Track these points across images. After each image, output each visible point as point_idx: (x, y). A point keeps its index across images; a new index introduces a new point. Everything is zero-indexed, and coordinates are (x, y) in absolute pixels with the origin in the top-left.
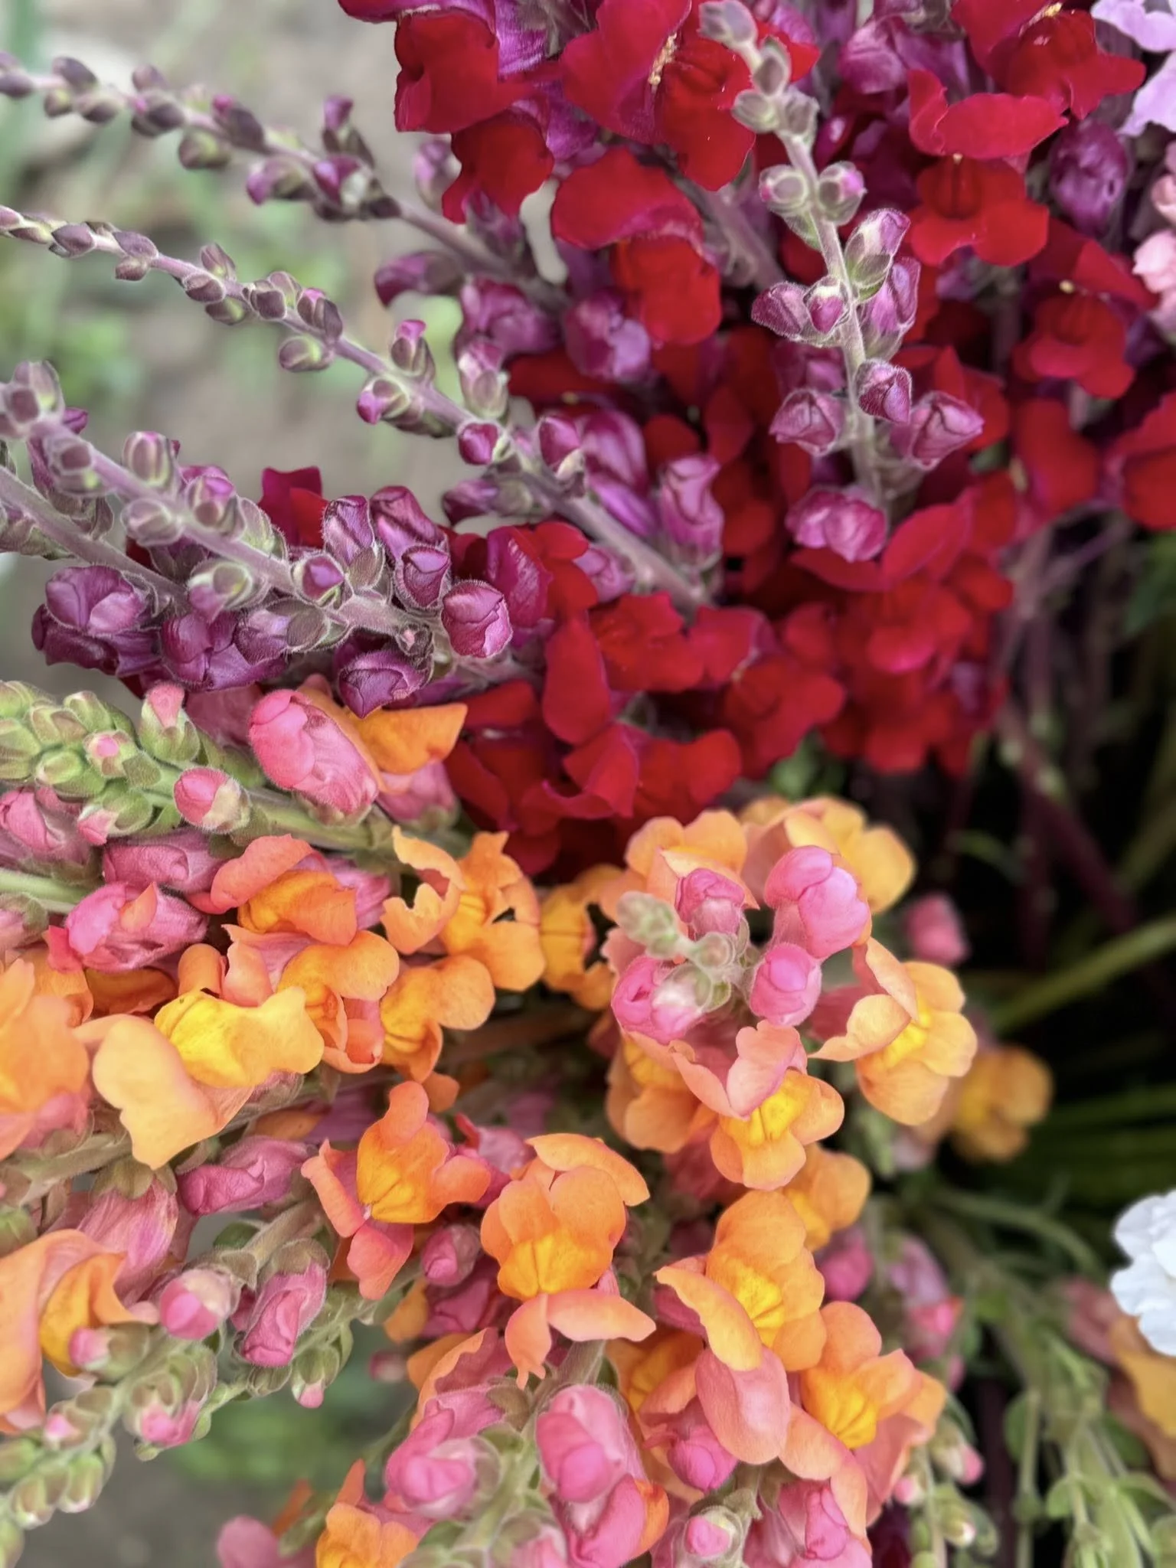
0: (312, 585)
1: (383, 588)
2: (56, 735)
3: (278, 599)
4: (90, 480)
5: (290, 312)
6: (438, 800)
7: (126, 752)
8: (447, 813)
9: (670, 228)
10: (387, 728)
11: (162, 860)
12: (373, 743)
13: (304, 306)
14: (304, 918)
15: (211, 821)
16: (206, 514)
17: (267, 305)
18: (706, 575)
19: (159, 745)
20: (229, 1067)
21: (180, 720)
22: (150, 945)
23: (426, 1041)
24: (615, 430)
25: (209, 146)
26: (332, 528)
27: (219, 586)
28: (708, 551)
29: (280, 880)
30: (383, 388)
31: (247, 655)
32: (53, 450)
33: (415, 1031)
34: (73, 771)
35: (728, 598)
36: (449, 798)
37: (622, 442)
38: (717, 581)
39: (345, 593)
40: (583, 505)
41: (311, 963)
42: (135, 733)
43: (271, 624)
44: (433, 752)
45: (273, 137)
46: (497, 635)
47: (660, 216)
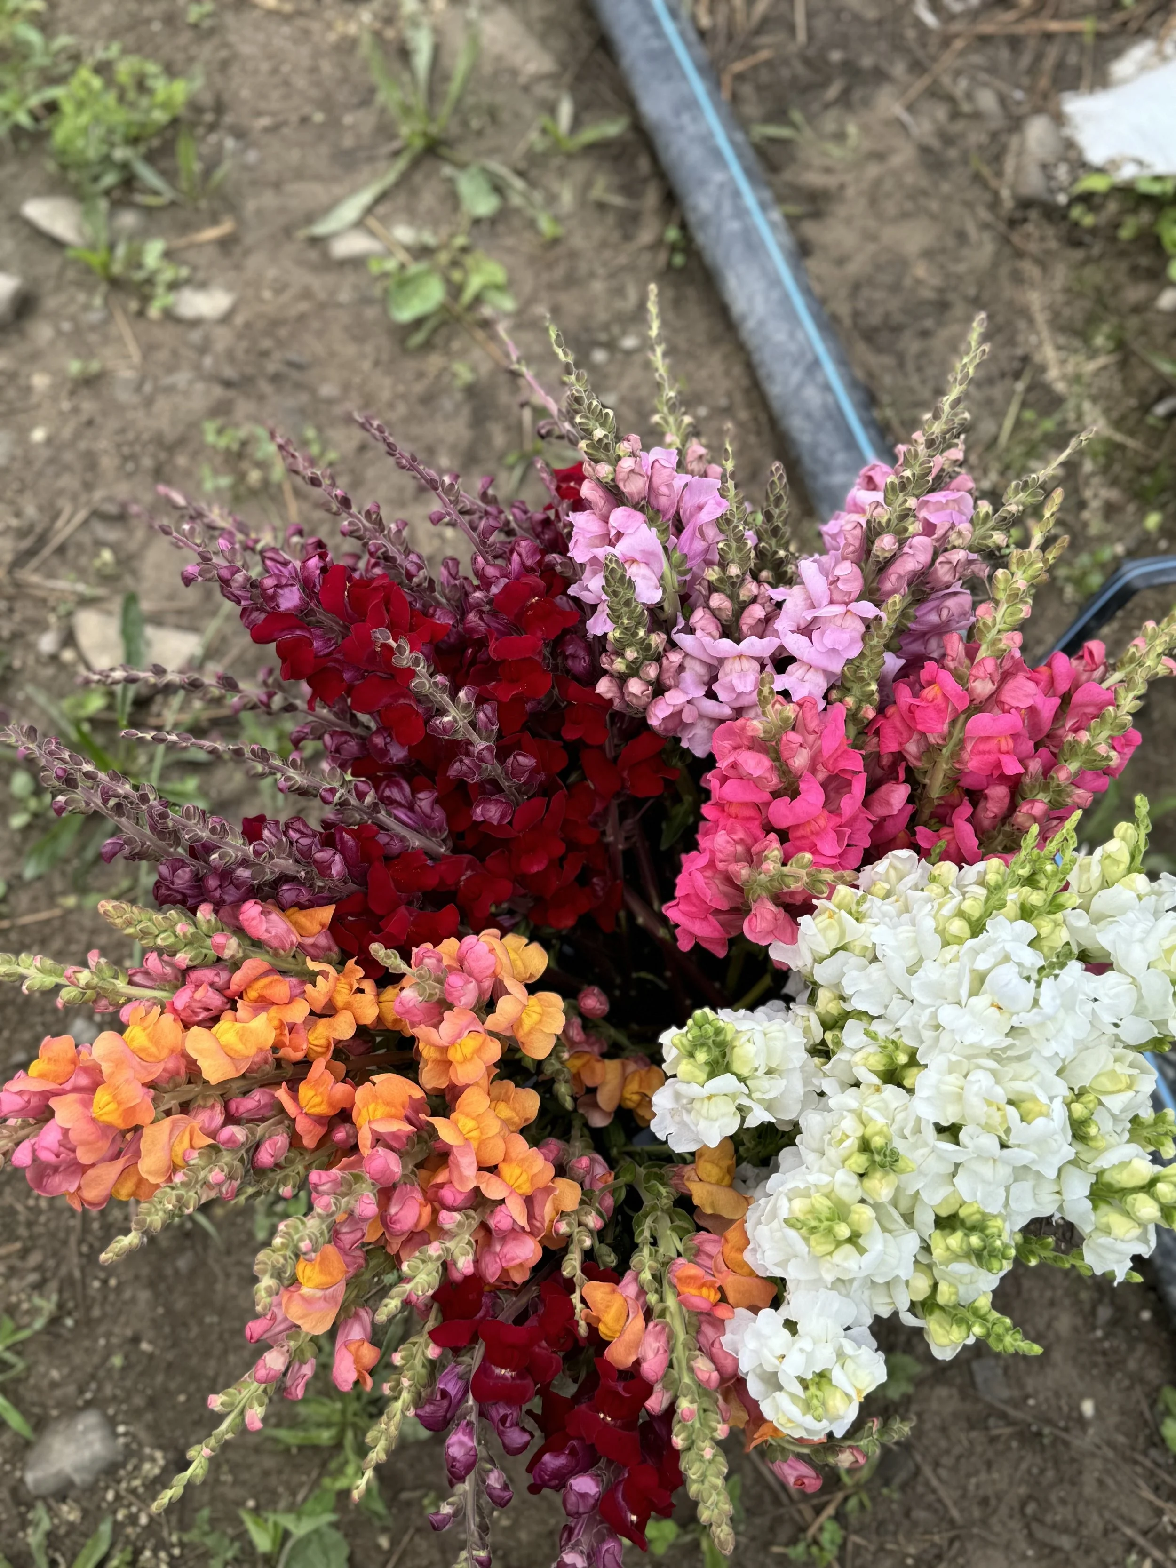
0: (257, 854)
1: (290, 855)
2: (165, 925)
3: (245, 863)
4: (170, 824)
5: (248, 754)
6: (330, 949)
7: (191, 930)
8: (335, 955)
9: (402, 701)
10: (302, 917)
11: (208, 975)
12: (295, 924)
13: (253, 751)
14: (268, 993)
15: (227, 954)
16: (213, 830)
17: (238, 753)
18: (444, 841)
19: (204, 927)
20: (240, 1047)
21: (212, 917)
22: (208, 1010)
23: (328, 1047)
24: (399, 785)
25: (216, 692)
26: (266, 833)
27: (221, 858)
28: (441, 829)
29: (257, 979)
30: (288, 779)
31: (237, 887)
32: (155, 813)
33: (323, 1042)
34: (172, 940)
35: (455, 850)
36: (336, 949)
37: (401, 789)
38: (450, 843)
39: (271, 857)
40: (383, 816)
41: (273, 1010)
42: (195, 924)
43: (244, 873)
44: (323, 926)
45: (242, 685)
46: (337, 867)
47: (396, 697)
